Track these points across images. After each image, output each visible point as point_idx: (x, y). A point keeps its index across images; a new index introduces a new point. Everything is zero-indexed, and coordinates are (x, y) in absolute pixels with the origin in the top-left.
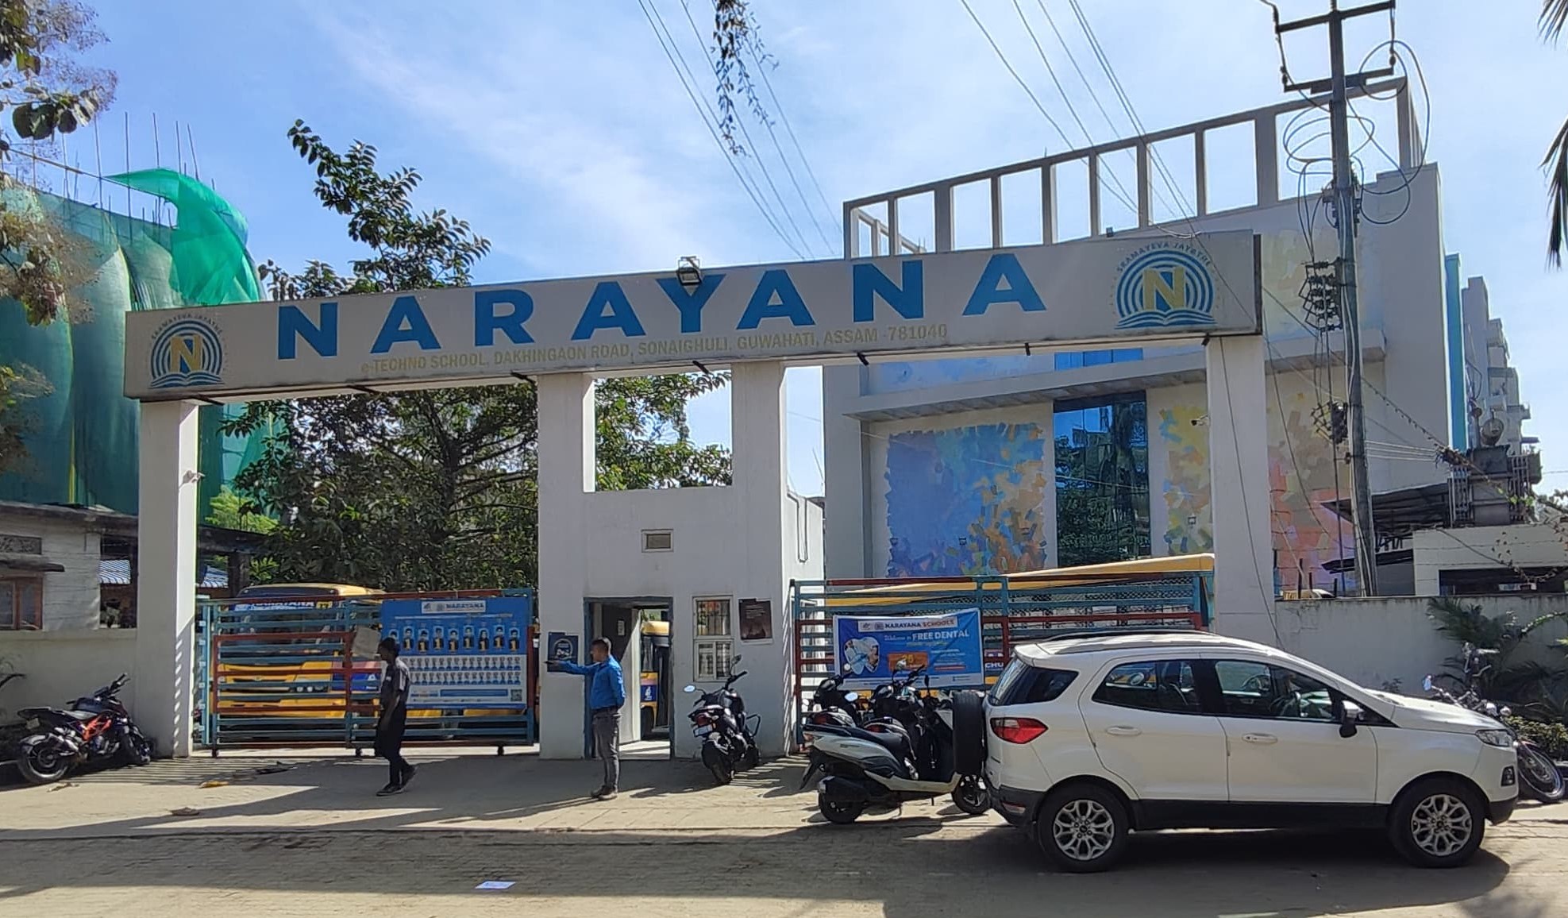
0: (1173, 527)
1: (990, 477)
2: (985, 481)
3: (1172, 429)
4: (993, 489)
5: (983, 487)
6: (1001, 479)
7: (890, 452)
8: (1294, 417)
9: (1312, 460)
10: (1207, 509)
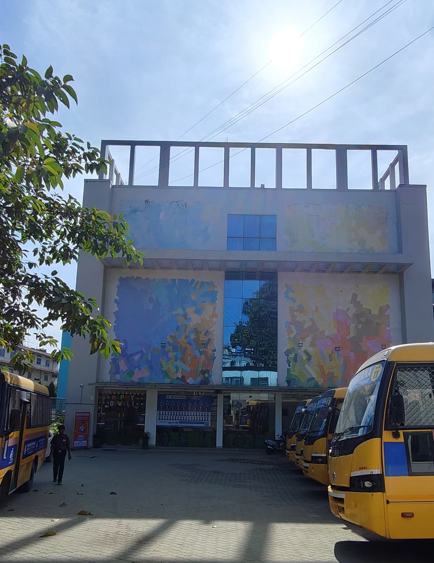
0: (290, 348)
1: (184, 310)
2: (180, 311)
3: (291, 295)
4: (185, 316)
5: (179, 314)
6: (190, 311)
7: (119, 287)
8: (355, 296)
9: (363, 319)
10: (308, 340)
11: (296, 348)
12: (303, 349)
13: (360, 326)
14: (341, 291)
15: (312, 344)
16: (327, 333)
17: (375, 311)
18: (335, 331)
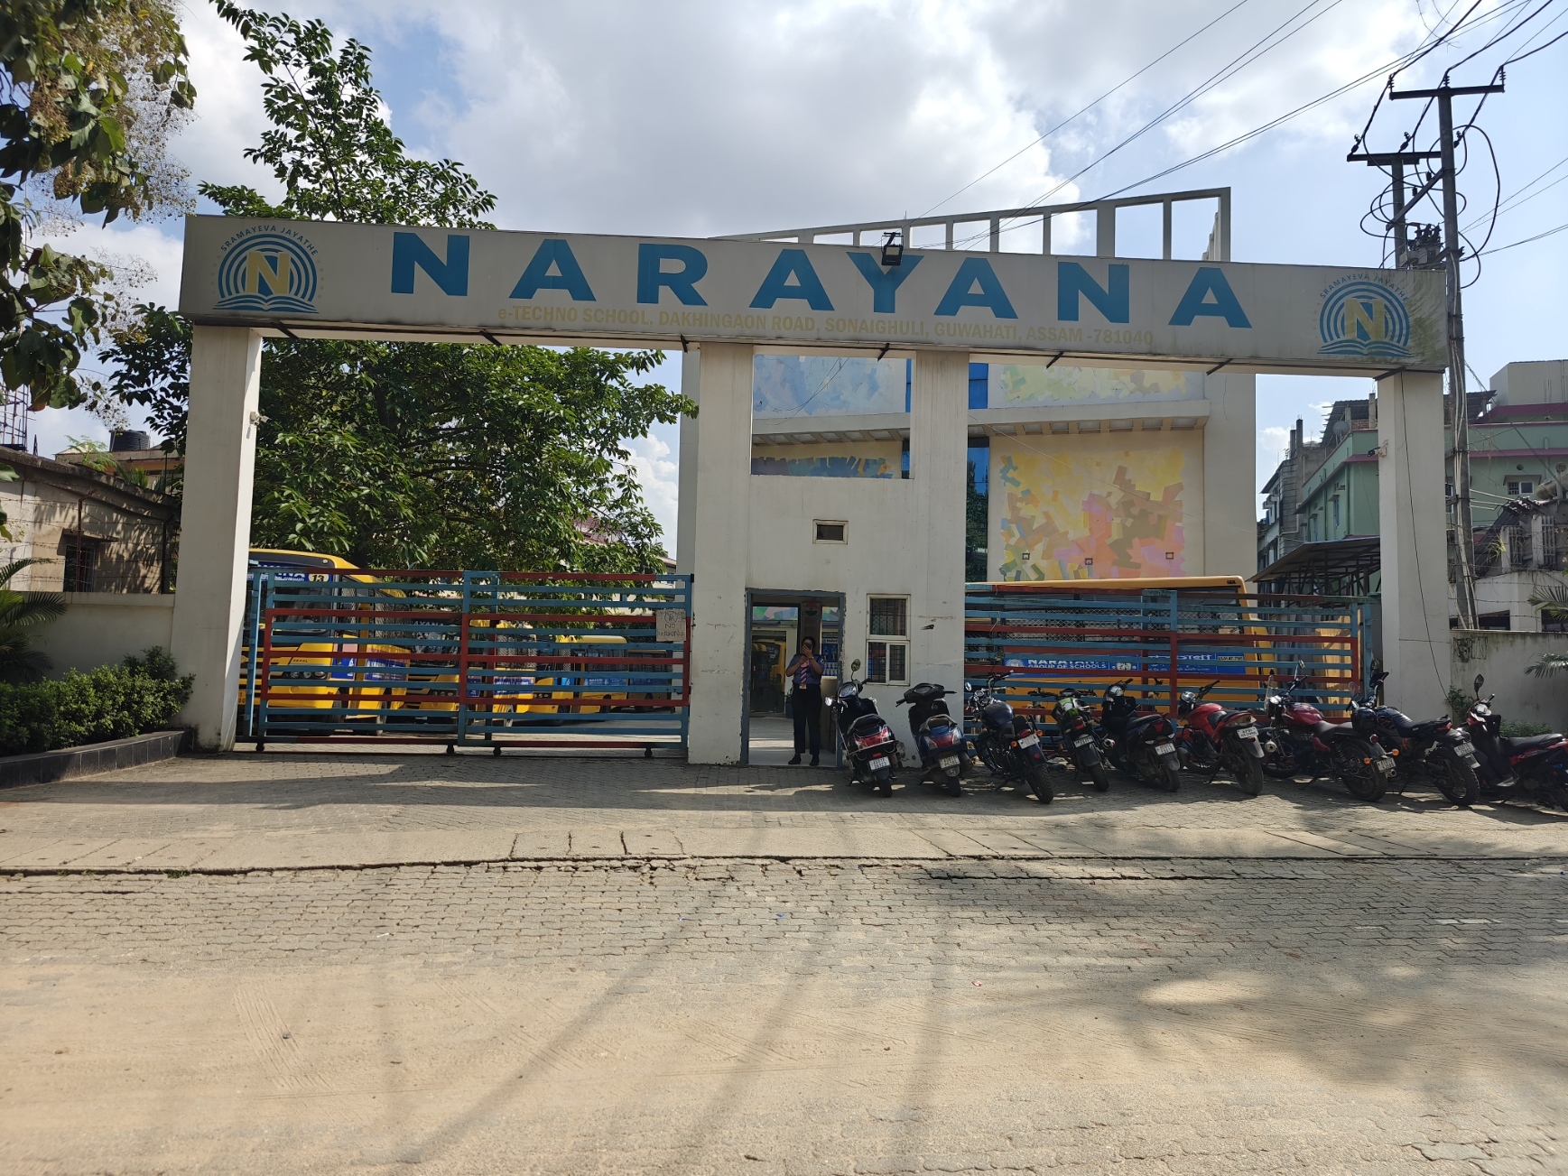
0: (1008, 561)
3: (1011, 474)
8: (1122, 471)
9: (1135, 511)
10: (1039, 548)
11: (1018, 561)
12: (1030, 563)
13: (1129, 522)
14: (1098, 464)
15: (1046, 555)
16: (1071, 536)
17: (1157, 496)
18: (1087, 533)
